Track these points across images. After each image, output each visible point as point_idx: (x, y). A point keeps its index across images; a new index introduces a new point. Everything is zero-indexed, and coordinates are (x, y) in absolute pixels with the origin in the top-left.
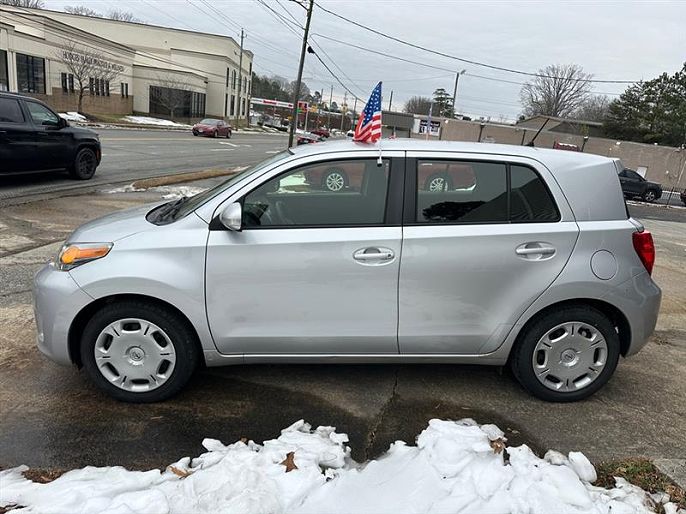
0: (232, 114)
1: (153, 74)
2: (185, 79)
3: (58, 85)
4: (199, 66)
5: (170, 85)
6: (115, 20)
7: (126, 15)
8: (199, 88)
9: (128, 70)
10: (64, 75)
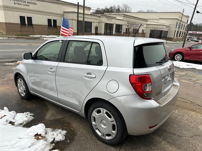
0: (179, 37)
1: (151, 26)
2: (161, 27)
3: (125, 31)
4: (167, 23)
5: (156, 29)
6: (148, 12)
7: (151, 11)
8: (165, 29)
9: (145, 26)
10: (127, 29)
